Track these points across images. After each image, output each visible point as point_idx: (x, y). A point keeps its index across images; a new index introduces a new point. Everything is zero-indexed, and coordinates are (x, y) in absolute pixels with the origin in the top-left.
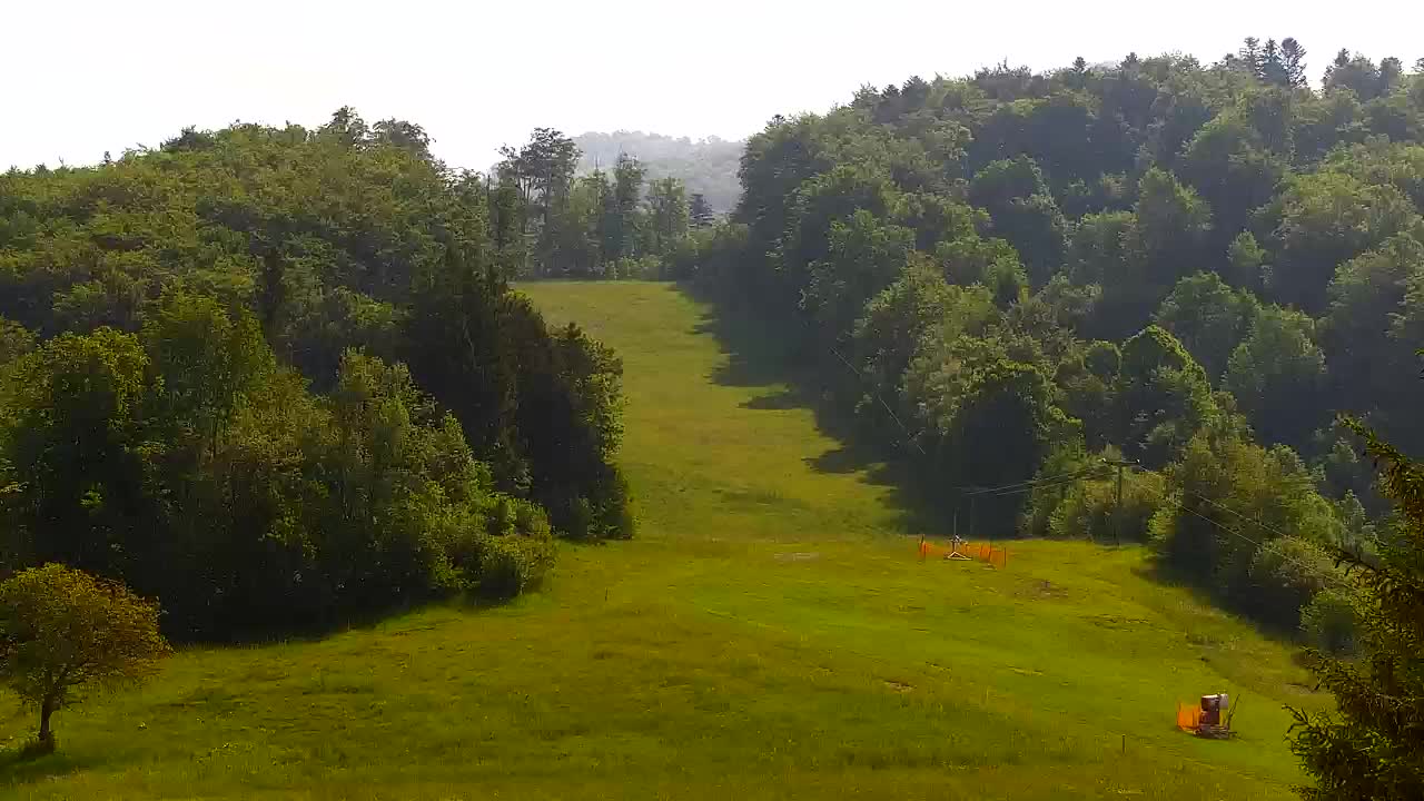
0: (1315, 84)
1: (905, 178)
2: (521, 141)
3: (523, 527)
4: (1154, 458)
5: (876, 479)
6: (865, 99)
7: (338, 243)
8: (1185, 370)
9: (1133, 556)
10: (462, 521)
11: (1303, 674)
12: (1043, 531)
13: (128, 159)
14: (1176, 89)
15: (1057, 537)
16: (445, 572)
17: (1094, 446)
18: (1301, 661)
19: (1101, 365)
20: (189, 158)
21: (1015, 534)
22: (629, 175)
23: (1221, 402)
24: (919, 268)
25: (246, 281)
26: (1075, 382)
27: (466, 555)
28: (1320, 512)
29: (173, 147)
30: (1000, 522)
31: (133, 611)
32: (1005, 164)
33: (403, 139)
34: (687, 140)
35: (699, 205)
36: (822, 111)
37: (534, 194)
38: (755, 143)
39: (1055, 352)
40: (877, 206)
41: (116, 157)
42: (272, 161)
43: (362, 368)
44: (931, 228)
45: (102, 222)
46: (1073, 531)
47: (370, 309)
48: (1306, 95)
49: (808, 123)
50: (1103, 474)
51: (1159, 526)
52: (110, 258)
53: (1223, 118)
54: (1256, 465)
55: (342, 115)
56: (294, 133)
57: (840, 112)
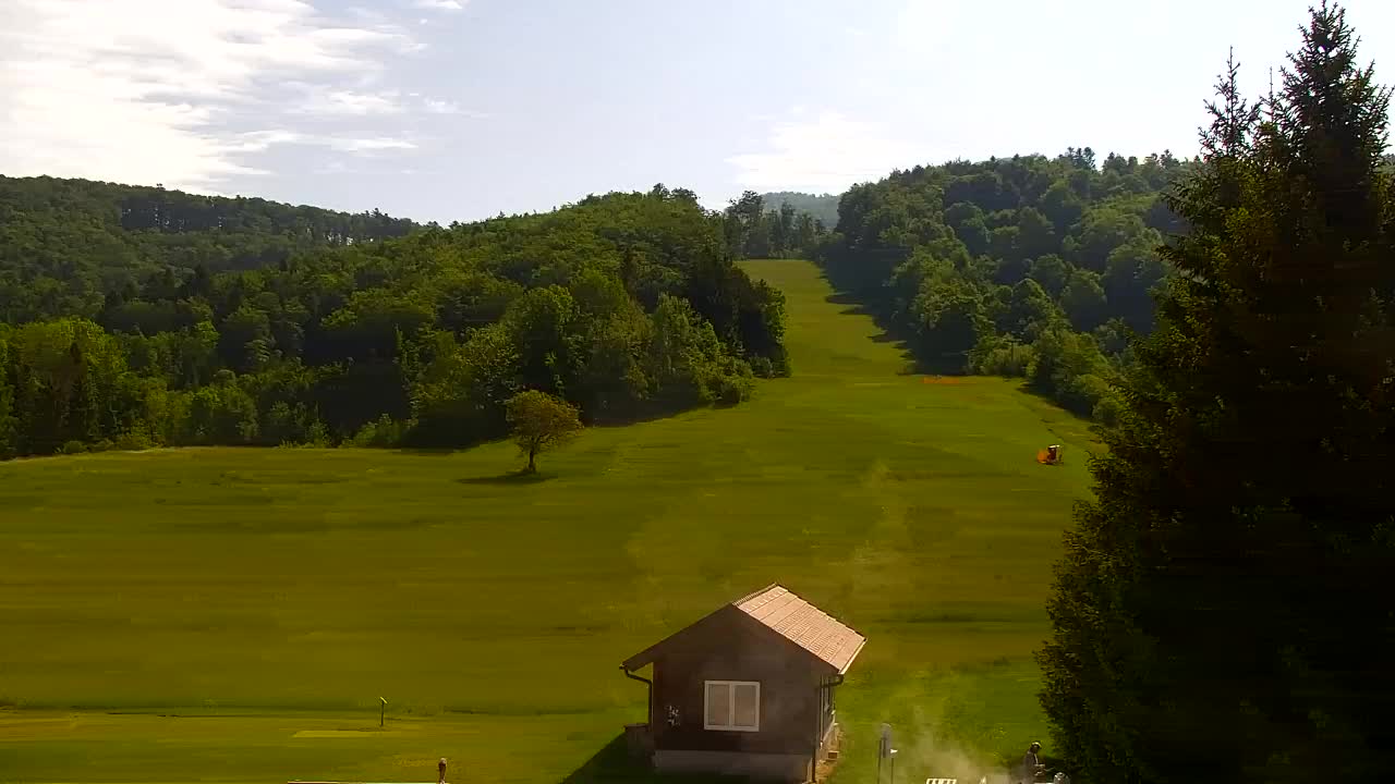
0: (1099, 167)
1: (914, 212)
2: (738, 196)
3: (740, 372)
4: (1028, 340)
5: (900, 347)
6: (895, 175)
7: (657, 244)
8: (1042, 298)
9: (1019, 383)
10: (712, 370)
11: (1094, 436)
12: (977, 372)
13: (564, 208)
14: (1037, 169)
15: (984, 375)
16: (705, 392)
17: (1001, 334)
18: (1092, 429)
19: (1004, 297)
20: (589, 209)
21: (964, 374)
22: (787, 212)
23: (1058, 313)
24: (920, 253)
25: (615, 262)
26: (993, 304)
27: (715, 384)
28: (1102, 362)
29: (583, 203)
30: (955, 368)
31: (566, 410)
32: (960, 204)
33: (685, 197)
34: (814, 196)
35: (819, 225)
36: (876, 181)
37: (745, 221)
38: (845, 195)
39: (983, 291)
40: (901, 225)
41: (558, 208)
42: (627, 208)
43: (668, 301)
44: (926, 235)
45: (554, 238)
46: (992, 373)
47: (671, 274)
48: (1095, 173)
49: (869, 186)
50: (1004, 347)
51: (1030, 369)
52: (555, 253)
53: (1057, 184)
54: (1073, 341)
55: (658, 187)
56: (637, 195)
57: (883, 182)
